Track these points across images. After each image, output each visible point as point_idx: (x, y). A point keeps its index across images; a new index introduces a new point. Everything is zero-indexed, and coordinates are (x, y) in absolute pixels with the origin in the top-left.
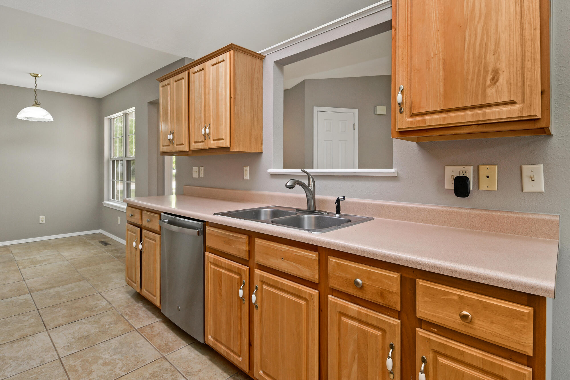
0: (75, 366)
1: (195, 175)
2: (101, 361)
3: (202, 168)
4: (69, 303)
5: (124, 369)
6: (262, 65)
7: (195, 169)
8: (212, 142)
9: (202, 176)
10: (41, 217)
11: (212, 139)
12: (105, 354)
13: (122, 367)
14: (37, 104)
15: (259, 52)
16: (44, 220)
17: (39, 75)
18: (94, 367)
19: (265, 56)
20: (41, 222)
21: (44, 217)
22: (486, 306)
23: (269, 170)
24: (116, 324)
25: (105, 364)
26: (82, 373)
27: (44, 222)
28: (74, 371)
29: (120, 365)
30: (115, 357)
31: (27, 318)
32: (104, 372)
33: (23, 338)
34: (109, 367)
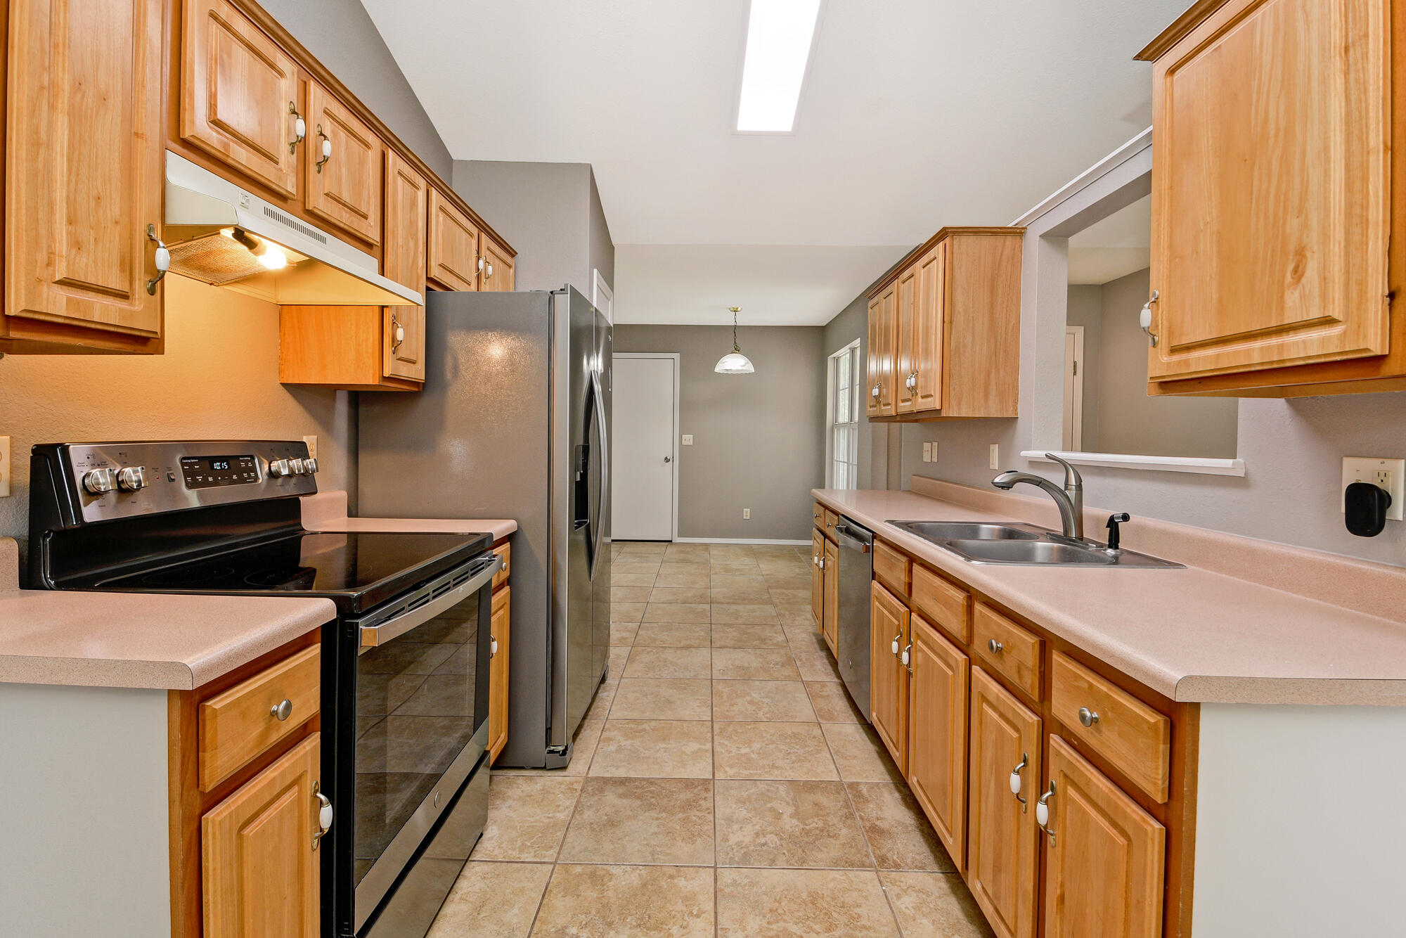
0: (722, 692)
1: (927, 458)
2: (748, 698)
3: (935, 444)
4: (744, 626)
5: (768, 715)
6: (1021, 246)
7: (927, 446)
8: (920, 400)
9: (935, 459)
10: (745, 510)
11: (919, 395)
12: (755, 693)
13: (767, 713)
14: (737, 350)
15: (1010, 225)
16: (749, 514)
17: (739, 309)
18: (739, 701)
19: (1026, 228)
20: (745, 518)
21: (748, 510)
22: (1116, 706)
23: (1024, 453)
24: (783, 665)
25: (751, 702)
26: (725, 701)
27: (748, 518)
28: (719, 696)
29: (766, 710)
30: (764, 700)
31: (698, 629)
32: (747, 710)
33: (688, 647)
34: (754, 708)
